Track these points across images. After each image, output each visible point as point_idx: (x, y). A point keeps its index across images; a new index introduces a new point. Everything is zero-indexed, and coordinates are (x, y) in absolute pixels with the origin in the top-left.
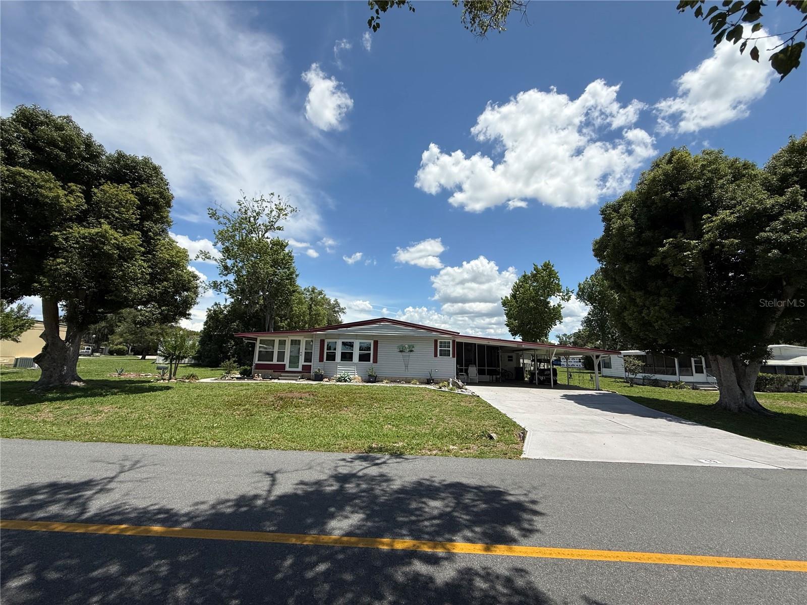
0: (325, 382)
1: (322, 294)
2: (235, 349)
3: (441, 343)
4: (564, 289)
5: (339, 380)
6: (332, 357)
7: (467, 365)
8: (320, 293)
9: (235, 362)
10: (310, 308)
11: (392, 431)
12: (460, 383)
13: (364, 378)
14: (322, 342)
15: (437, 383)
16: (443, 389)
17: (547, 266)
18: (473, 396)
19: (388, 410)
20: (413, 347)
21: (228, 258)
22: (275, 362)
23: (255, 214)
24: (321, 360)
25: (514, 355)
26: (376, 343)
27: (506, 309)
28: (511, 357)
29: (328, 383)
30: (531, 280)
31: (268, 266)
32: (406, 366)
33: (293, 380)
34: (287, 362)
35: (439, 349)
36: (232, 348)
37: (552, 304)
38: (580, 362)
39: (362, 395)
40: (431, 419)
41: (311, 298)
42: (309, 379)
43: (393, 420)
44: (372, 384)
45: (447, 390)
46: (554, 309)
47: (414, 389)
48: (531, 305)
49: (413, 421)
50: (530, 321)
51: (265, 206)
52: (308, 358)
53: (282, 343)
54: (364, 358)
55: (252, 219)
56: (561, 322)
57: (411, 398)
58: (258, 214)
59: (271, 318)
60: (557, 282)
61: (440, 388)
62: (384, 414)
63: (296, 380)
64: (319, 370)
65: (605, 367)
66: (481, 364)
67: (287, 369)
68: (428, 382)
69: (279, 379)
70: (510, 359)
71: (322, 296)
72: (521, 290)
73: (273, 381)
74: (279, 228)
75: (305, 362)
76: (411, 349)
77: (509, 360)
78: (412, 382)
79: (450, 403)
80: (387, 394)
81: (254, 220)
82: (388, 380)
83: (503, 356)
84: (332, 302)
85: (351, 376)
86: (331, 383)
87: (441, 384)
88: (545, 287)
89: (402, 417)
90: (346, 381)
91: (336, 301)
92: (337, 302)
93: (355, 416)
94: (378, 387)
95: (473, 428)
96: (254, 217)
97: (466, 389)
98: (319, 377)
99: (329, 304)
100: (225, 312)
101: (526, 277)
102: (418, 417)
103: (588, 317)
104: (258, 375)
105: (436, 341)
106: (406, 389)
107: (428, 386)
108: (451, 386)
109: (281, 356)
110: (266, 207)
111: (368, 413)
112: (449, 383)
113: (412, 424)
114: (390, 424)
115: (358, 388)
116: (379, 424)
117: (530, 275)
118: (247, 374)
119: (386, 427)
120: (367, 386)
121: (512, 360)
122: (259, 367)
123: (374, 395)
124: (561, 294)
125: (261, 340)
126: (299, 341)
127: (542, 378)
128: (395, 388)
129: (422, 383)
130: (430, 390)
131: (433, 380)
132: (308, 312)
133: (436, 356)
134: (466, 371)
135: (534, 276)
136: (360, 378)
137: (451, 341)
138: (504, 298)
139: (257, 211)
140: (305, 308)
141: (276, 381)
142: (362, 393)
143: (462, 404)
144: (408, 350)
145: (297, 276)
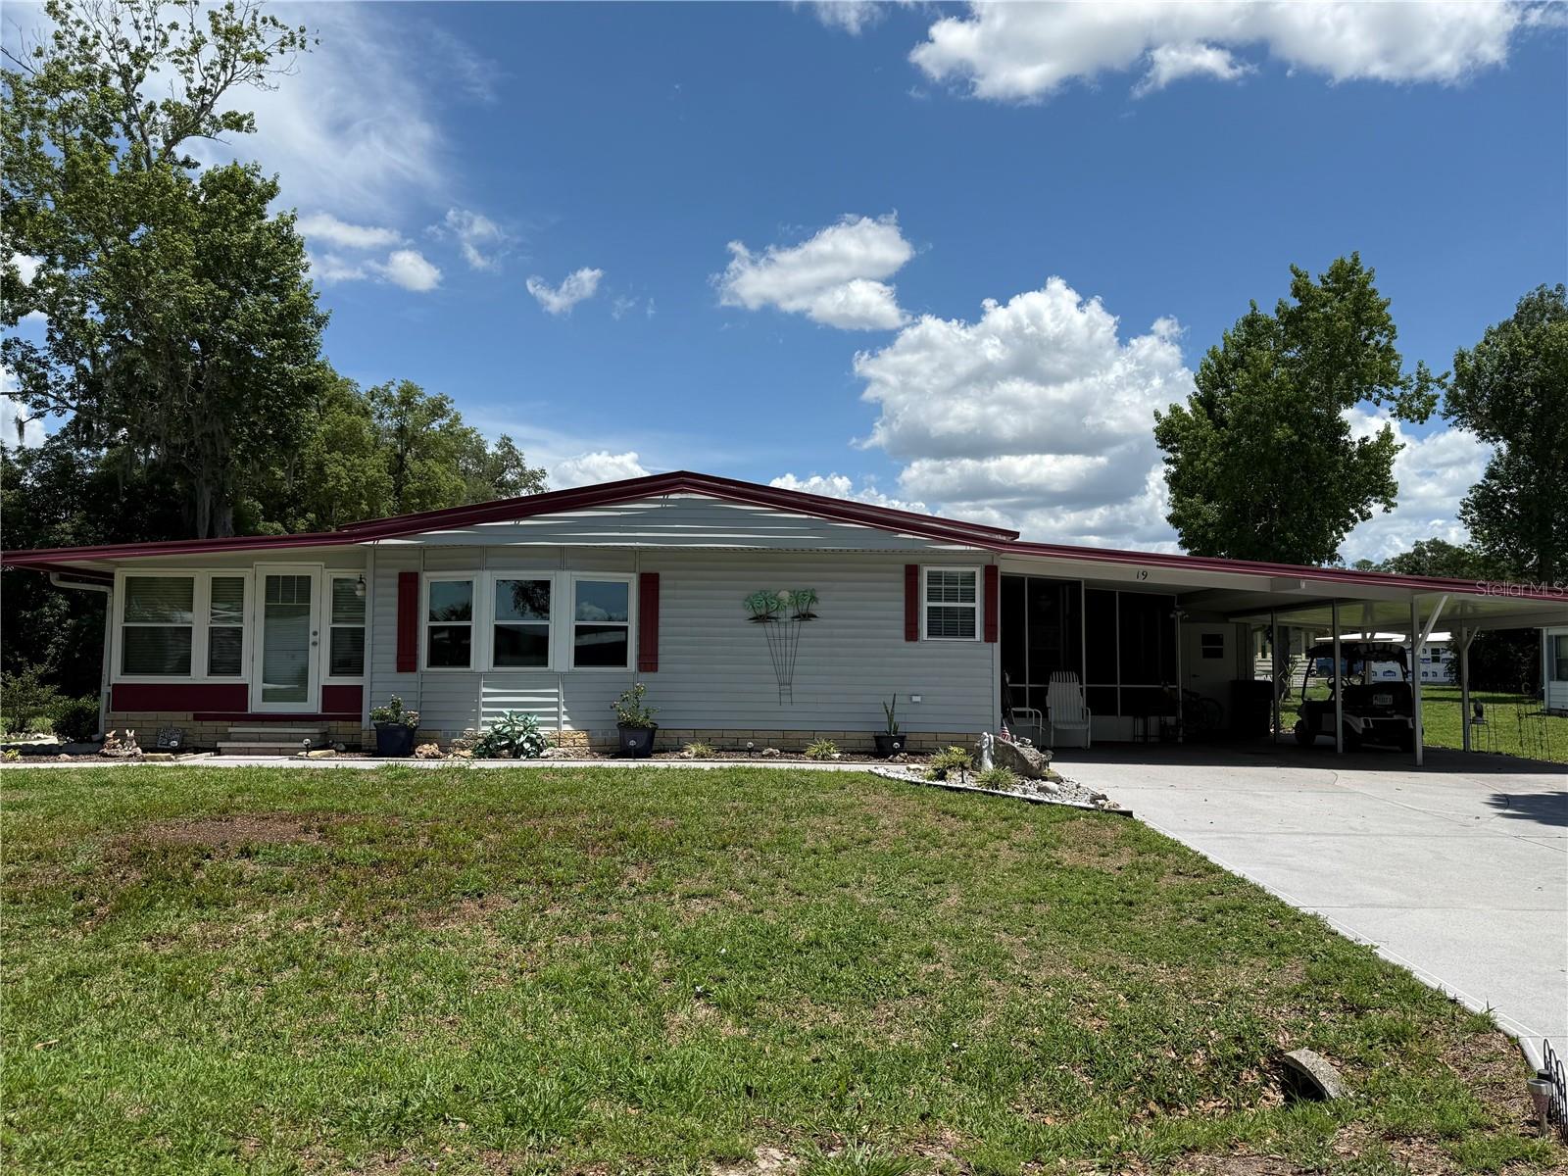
0: (422, 762)
1: (444, 414)
2: (76, 629)
3: (934, 578)
4: (1407, 370)
5: (488, 749)
6: (452, 649)
7: (1042, 676)
8: (437, 409)
9: (44, 680)
10: (398, 466)
11: (716, 1047)
12: (1030, 753)
13: (599, 738)
14: (408, 585)
15: (919, 753)
16: (954, 779)
17: (1346, 279)
18: (1102, 812)
19: (697, 906)
20: (813, 599)
21: (18, 248)
22: (199, 674)
23: (124, 58)
24: (406, 662)
25: (1228, 631)
26: (650, 585)
27: (1170, 455)
28: (1217, 639)
29: (433, 764)
30: (1277, 336)
31: (184, 273)
32: (785, 683)
33: (280, 752)
34: (251, 674)
35: (925, 604)
36: (59, 623)
37: (1356, 435)
38: (1436, 660)
39: (576, 822)
40: (928, 954)
41: (402, 430)
42: (353, 748)
43: (722, 970)
44: (633, 764)
45: (970, 783)
46: (1365, 450)
47: (823, 781)
48: (1279, 434)
49: (833, 970)
50: (1267, 502)
51: (166, 24)
52: (348, 654)
53: (227, 592)
54: (598, 650)
55: (115, 82)
56: (1389, 506)
57: (814, 832)
58: (139, 57)
59: (219, 502)
60: (1384, 341)
61: (942, 776)
62: (676, 935)
63: (292, 753)
64: (396, 706)
65: (1560, 678)
66: (1099, 671)
67: (256, 705)
68: (882, 748)
69: (218, 752)
70: (1212, 646)
71: (445, 421)
72: (1241, 378)
73: (189, 760)
74: (235, 122)
75: (333, 673)
76: (803, 608)
77: (1207, 654)
78: (812, 751)
79: (1007, 857)
80: (697, 814)
81: (125, 84)
82: (707, 742)
83: (1186, 637)
84: (491, 449)
85: (543, 731)
86: (453, 762)
87: (940, 759)
88: (1333, 364)
89: (772, 947)
90: (517, 752)
91: (506, 442)
92: (511, 451)
93: (515, 951)
94: (663, 779)
95: (1175, 1014)
96: (124, 72)
97: (1059, 780)
98: (396, 740)
99: (478, 453)
100: (28, 480)
101: (1258, 326)
102: (854, 947)
103: (1488, 488)
104: (124, 738)
105: (912, 572)
106: (784, 780)
107: (881, 768)
108: (988, 764)
109: (226, 650)
110: (174, 26)
111: (586, 929)
112: (977, 755)
113: (826, 989)
114: (706, 994)
115: (569, 784)
116: (642, 998)
117: (1273, 317)
118: (81, 735)
119: (682, 1016)
120: (608, 773)
121: (1219, 654)
122: (127, 699)
123: (633, 818)
124: (1397, 391)
125: (129, 580)
126: (305, 581)
127: (1359, 724)
128: (736, 779)
129: (853, 753)
130: (898, 787)
131: (902, 739)
132: (389, 483)
133: (912, 634)
134: (1039, 699)
135: (1292, 318)
136: (582, 738)
137: (978, 572)
138: (1165, 413)
139: (135, 43)
140: (374, 467)
141: (202, 760)
142: (576, 812)
143: (1067, 857)
144: (791, 612)
145: (320, 322)
